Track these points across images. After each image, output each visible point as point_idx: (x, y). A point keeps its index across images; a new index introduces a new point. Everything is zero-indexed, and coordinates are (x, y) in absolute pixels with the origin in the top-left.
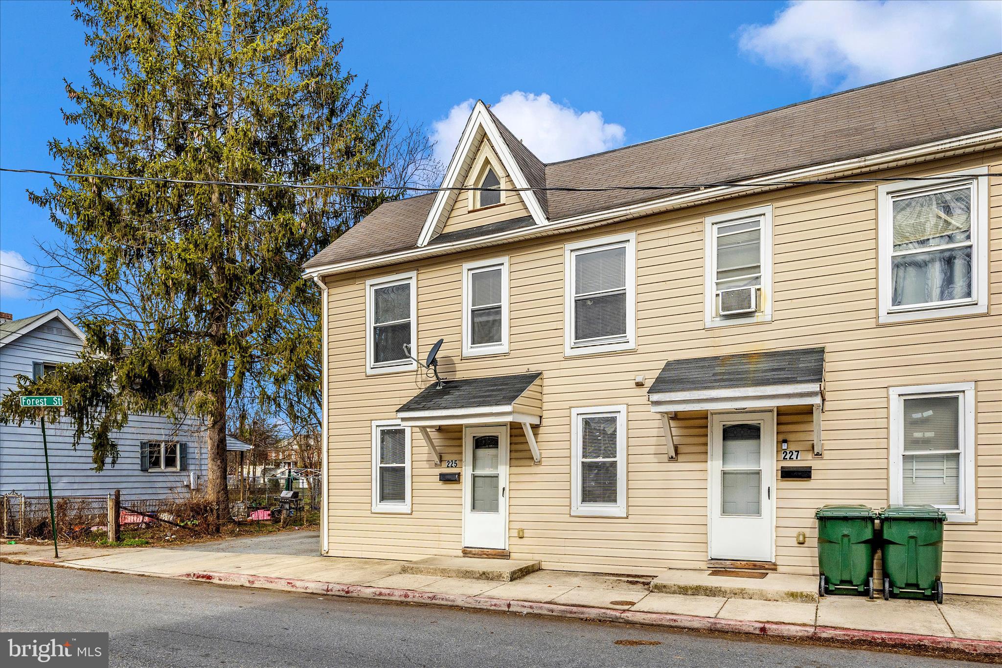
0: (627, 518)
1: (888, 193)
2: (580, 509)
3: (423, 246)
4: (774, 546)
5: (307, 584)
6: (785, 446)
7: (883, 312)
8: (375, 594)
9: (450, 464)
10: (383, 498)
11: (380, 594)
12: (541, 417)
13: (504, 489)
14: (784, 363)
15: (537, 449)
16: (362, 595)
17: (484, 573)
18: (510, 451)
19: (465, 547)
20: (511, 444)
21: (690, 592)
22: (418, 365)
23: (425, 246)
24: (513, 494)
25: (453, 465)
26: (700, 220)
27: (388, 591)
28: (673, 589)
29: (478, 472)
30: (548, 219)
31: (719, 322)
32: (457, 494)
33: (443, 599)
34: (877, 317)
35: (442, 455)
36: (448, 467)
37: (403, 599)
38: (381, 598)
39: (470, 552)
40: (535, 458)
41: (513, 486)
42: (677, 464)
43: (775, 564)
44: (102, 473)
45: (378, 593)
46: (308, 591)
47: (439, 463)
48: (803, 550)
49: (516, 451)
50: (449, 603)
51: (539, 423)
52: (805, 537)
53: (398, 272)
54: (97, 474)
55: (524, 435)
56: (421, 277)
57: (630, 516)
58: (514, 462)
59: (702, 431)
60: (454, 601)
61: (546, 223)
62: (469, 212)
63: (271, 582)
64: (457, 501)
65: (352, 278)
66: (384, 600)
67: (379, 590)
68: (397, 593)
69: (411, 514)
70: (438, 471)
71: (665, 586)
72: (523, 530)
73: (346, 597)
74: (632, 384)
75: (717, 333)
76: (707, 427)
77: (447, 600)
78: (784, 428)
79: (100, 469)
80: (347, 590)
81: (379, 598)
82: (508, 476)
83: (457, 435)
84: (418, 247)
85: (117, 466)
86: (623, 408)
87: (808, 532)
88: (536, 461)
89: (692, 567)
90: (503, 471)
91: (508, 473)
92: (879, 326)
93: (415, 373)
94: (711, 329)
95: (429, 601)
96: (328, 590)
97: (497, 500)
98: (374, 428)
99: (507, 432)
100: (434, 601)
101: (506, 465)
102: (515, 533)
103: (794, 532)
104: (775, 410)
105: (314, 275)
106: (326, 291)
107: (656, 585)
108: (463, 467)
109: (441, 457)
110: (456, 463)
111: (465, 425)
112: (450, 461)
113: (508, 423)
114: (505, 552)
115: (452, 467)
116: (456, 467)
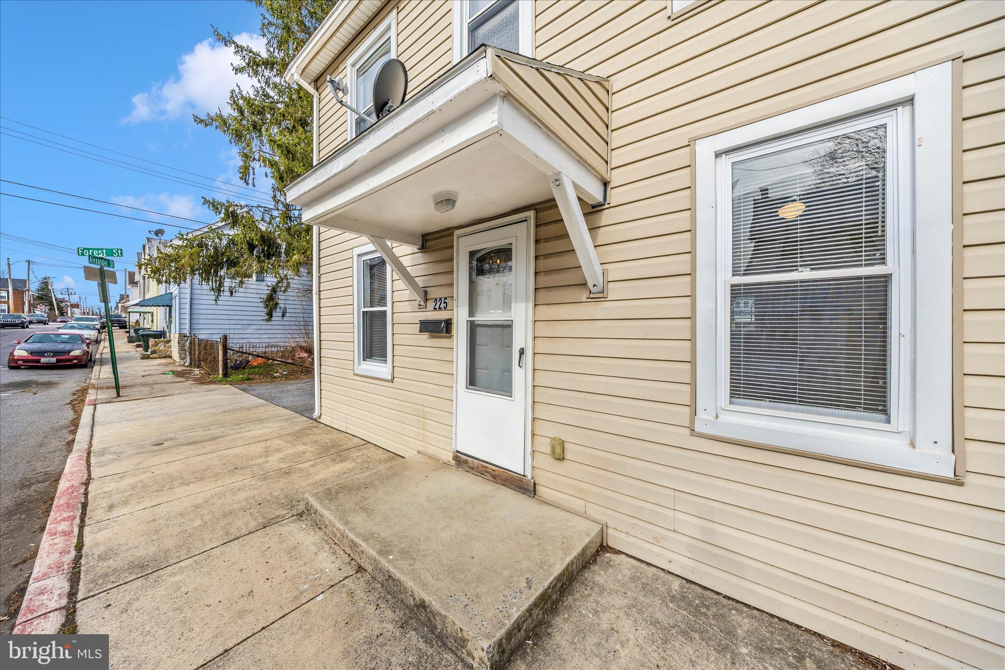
2: (725, 418)
9: (438, 304)
12: (605, 184)
13: (522, 352)
15: (596, 262)
18: (536, 273)
19: (457, 452)
20: (537, 258)
24: (541, 361)
25: (442, 306)
29: (480, 318)
32: (445, 355)
35: (427, 289)
36: (435, 309)
39: (466, 462)
40: (590, 284)
41: (542, 346)
44: (270, 323)
47: (422, 303)
49: (548, 272)
51: (601, 199)
54: (267, 323)
55: (566, 235)
56: (401, 16)
58: (543, 296)
64: (447, 368)
65: (337, 68)
69: (392, 381)
70: (421, 317)
72: (562, 444)
79: (269, 320)
82: (530, 325)
83: (447, 253)
85: (285, 319)
88: (593, 290)
90: (521, 315)
91: (531, 317)
97: (510, 371)
98: (355, 258)
99: (528, 234)
101: (527, 301)
102: (544, 446)
108: (455, 309)
109: (426, 293)
110: (446, 302)
111: (457, 232)
112: (438, 300)
113: (531, 214)
114: (524, 480)
115: (440, 308)
116: (445, 309)
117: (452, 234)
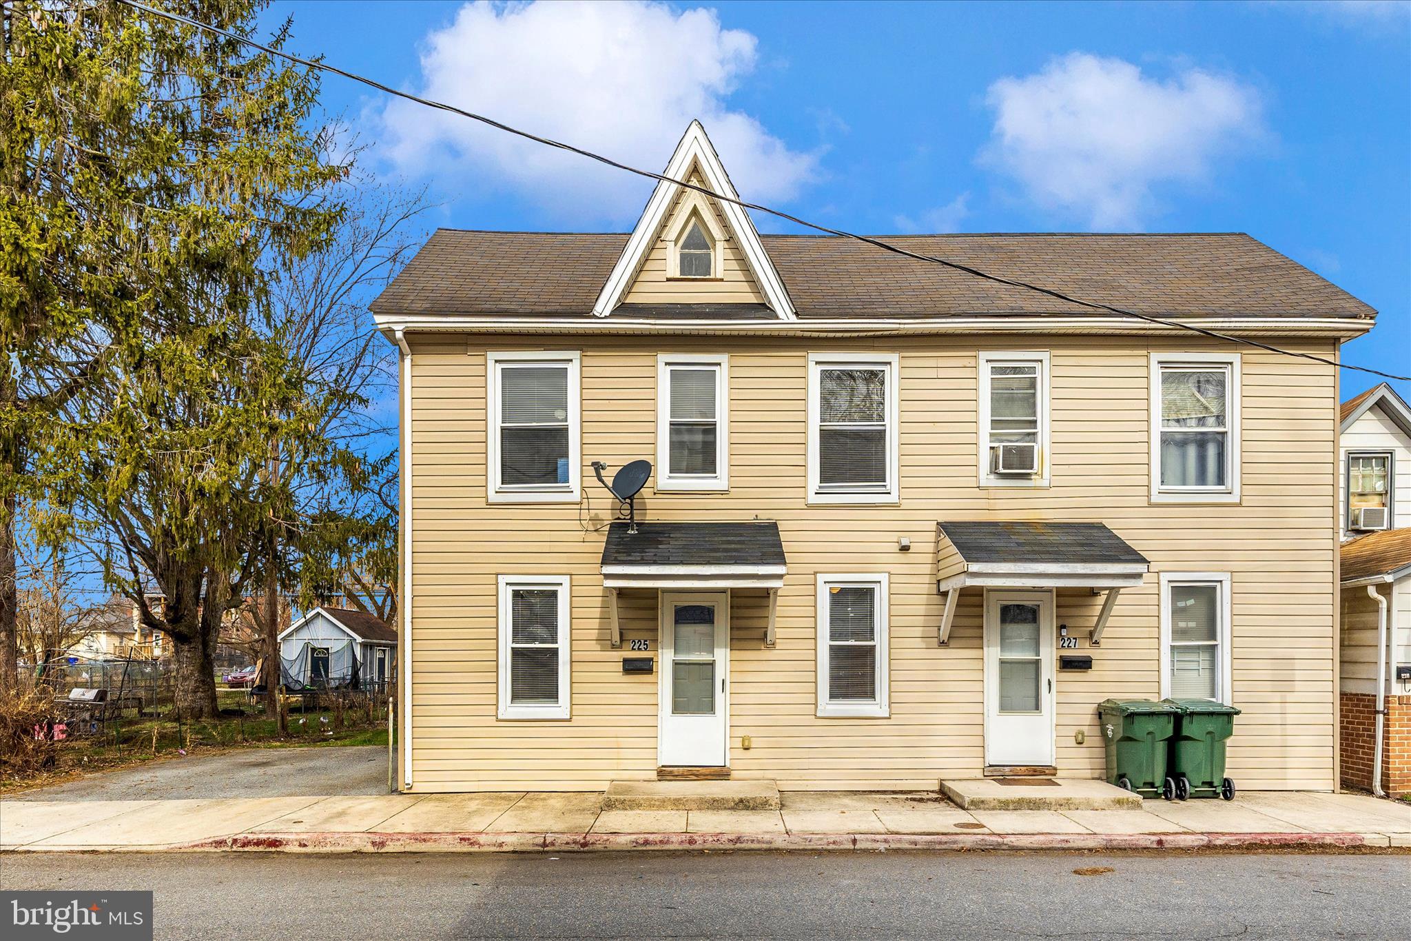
0: (890, 718)
1: (1159, 362)
2: (829, 707)
3: (603, 316)
4: (1054, 748)
5: (501, 839)
6: (1064, 632)
7: (1154, 491)
8: (637, 843)
9: (637, 645)
10: (516, 696)
11: (646, 842)
13: (724, 682)
14: (1081, 538)
16: (610, 847)
17: (741, 801)
19: (663, 766)
20: (732, 618)
21: (1011, 807)
22: (581, 494)
23: (606, 317)
24: (736, 688)
25: (642, 647)
26: (973, 354)
27: (658, 837)
28: (992, 805)
29: (683, 658)
30: (797, 314)
31: (993, 481)
32: (648, 688)
33: (753, 841)
34: (1149, 496)
35: (623, 631)
36: (633, 649)
37: (686, 846)
38: (649, 848)
39: (679, 773)
40: (768, 640)
41: (738, 677)
42: (949, 650)
43: (1055, 769)
45: (641, 841)
46: (505, 849)
47: (618, 643)
48: (1083, 752)
49: (739, 629)
50: (765, 846)
52: (1083, 736)
53: (547, 348)
56: (587, 361)
57: (893, 716)
58: (737, 644)
59: (976, 610)
60: (771, 843)
61: (793, 319)
62: (669, 280)
63: (424, 840)
64: (650, 700)
65: (459, 344)
66: (654, 850)
67: (642, 836)
68: (674, 839)
69: (570, 720)
70: (620, 655)
71: (983, 802)
72: (749, 738)
73: (584, 852)
74: (896, 547)
75: (993, 494)
76: (982, 606)
77: (759, 842)
78: (1064, 611)
80: (582, 841)
81: (645, 848)
83: (650, 602)
84: (595, 317)
86: (884, 578)
87: (1085, 729)
88: (769, 643)
89: (966, 777)
90: (722, 657)
91: (728, 659)
92: (1151, 505)
93: (578, 507)
94: (986, 488)
95: (730, 846)
96: (544, 845)
98: (502, 586)
99: (727, 601)
100: (738, 845)
101: (726, 647)
102: (738, 743)
103: (1072, 731)
104: (1055, 590)
105: (395, 327)
106: (409, 356)
107: (972, 801)
108: (658, 648)
109: (622, 634)
110: (647, 643)
112: (637, 642)
113: (729, 596)
114: (724, 769)
115: (639, 649)
116: (646, 649)
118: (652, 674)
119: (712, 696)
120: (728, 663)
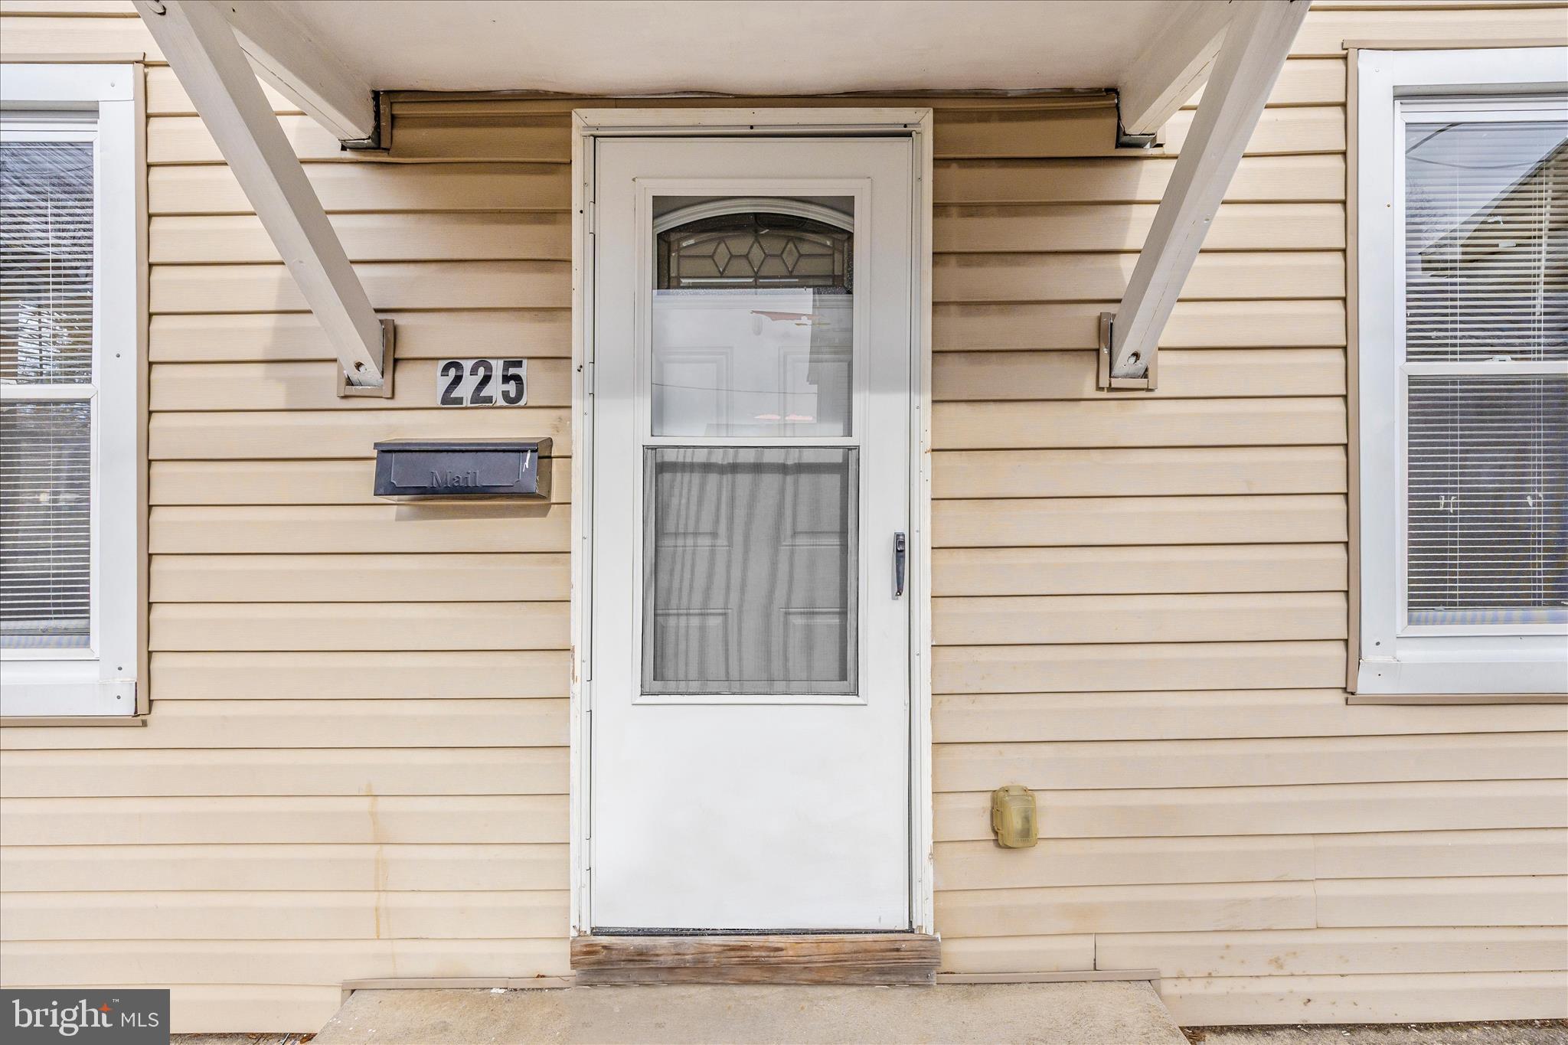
9: (470, 385)
13: (900, 549)
19: (596, 932)
25: (494, 392)
32: (525, 579)
35: (400, 320)
36: (448, 401)
39: (639, 957)
47: (371, 372)
64: (535, 628)
90: (892, 435)
91: (925, 439)
102: (967, 819)
108: (576, 403)
109: (392, 336)
110: (517, 379)
111: (583, 118)
112: (468, 365)
113: (922, 118)
114: (907, 943)
115: (480, 400)
116: (512, 401)
117: (564, 121)
118: (544, 511)
119: (845, 607)
120: (924, 463)
